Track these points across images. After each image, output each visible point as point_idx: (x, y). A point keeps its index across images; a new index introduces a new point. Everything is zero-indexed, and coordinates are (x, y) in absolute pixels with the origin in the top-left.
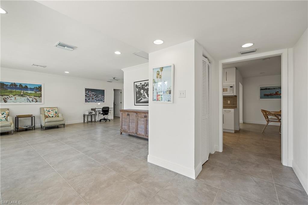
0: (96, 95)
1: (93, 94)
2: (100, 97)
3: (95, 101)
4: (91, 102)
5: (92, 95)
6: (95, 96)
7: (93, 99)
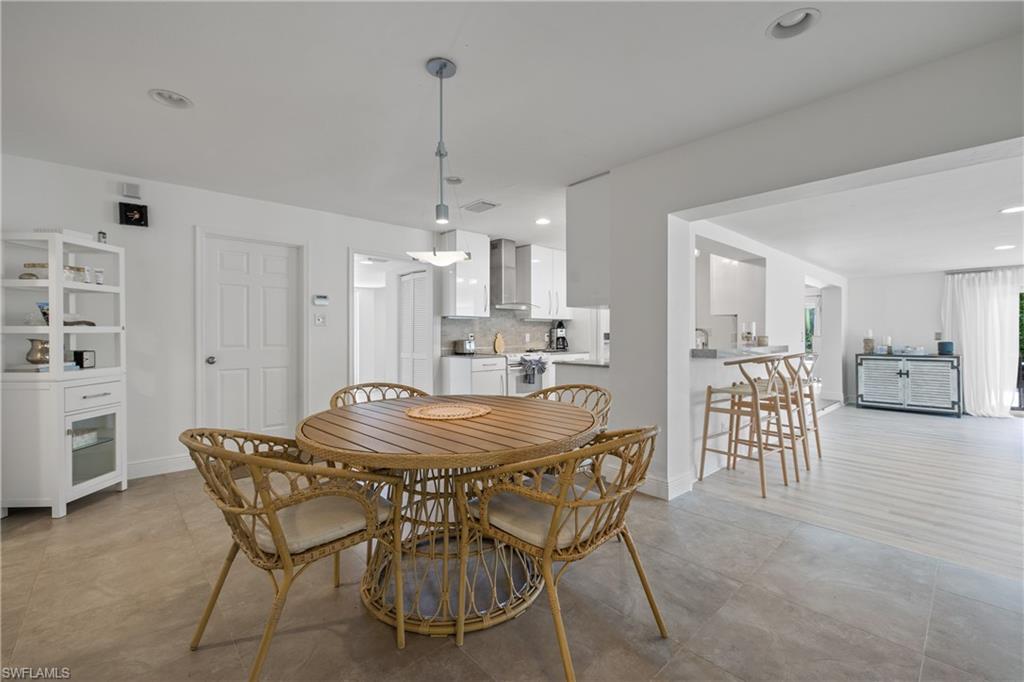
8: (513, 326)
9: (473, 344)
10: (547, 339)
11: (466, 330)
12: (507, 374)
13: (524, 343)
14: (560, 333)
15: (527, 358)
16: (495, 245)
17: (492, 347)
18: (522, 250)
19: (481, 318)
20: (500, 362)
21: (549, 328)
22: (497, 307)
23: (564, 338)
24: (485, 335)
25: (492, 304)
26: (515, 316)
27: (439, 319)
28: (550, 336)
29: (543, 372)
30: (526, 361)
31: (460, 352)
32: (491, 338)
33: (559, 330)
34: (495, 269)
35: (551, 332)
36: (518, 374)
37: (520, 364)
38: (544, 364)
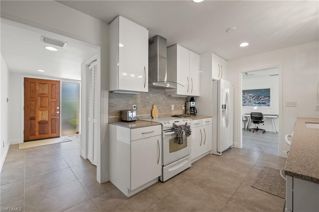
0: (255, 97)
1: (250, 96)
2: (262, 99)
3: (254, 104)
4: (248, 106)
5: (248, 97)
6: (253, 99)
7: (250, 101)
8: (164, 100)
9: (134, 114)
10: (184, 108)
11: (131, 102)
12: (162, 139)
13: (171, 111)
14: (192, 104)
15: (177, 124)
16: (152, 42)
17: (150, 115)
18: (171, 49)
19: (141, 92)
20: (157, 129)
21: (185, 101)
22: (154, 84)
23: (194, 108)
24: (145, 106)
25: (150, 82)
26: (165, 93)
27: (107, 94)
28: (185, 106)
29: (190, 134)
30: (177, 127)
31: (125, 120)
32: (149, 108)
33: (191, 102)
34: (152, 59)
35: (186, 104)
36: (171, 138)
37: (173, 129)
38: (189, 127)
